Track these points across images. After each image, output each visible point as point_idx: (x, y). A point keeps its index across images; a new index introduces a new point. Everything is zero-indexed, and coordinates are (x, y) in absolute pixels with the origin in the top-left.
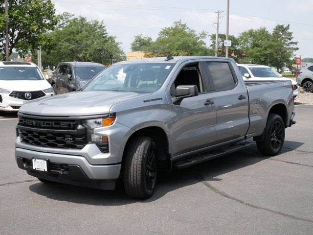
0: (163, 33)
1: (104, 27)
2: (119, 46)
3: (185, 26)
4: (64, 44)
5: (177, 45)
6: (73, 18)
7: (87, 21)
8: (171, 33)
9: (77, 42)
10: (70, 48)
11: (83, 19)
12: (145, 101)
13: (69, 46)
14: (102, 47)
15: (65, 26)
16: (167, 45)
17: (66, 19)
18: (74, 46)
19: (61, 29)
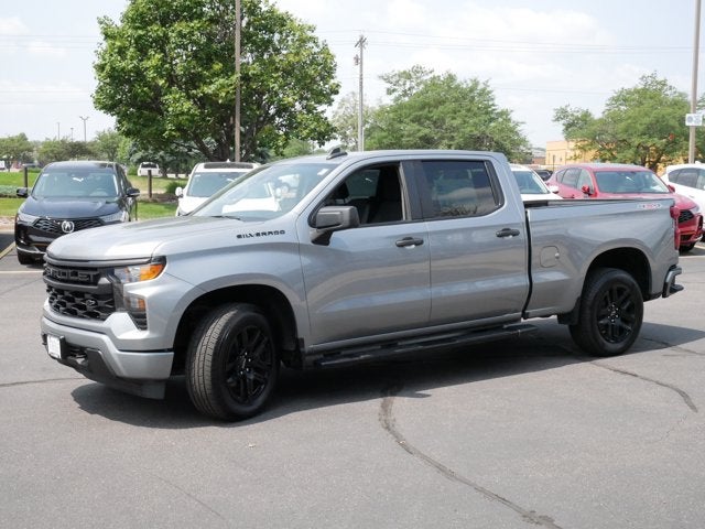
0: (616, 100)
1: (490, 92)
2: (519, 128)
3: (664, 85)
4: (408, 128)
5: (641, 124)
6: (431, 75)
7: (458, 81)
8: (633, 100)
9: (435, 123)
10: (421, 134)
11: (451, 78)
12: (239, 236)
13: (419, 130)
14: (484, 133)
15: (414, 91)
16: (622, 125)
17: (417, 78)
18: (427, 131)
19: (407, 99)
